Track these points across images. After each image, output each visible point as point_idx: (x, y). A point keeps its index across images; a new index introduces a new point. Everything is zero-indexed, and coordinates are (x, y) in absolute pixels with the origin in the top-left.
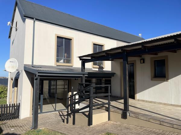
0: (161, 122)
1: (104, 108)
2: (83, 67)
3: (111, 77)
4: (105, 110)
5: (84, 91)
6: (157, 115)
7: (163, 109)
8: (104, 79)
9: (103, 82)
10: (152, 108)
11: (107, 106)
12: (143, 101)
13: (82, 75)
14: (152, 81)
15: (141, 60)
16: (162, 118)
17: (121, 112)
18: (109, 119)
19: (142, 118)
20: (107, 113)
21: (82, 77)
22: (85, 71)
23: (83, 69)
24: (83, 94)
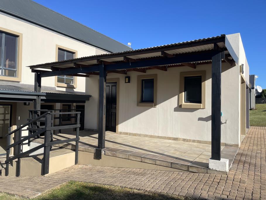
0: (142, 159)
1: (70, 147)
2: (38, 84)
3: (84, 102)
4: (71, 150)
5: (38, 123)
6: (140, 150)
7: (148, 142)
8: (75, 104)
9: (73, 109)
10: (135, 142)
11: (74, 143)
12: (126, 134)
13: (35, 97)
14: (138, 107)
15: (126, 77)
16: (144, 154)
17: (93, 150)
18: (76, 162)
19: (121, 156)
20: (74, 153)
21: (34, 100)
22: (42, 91)
23: (38, 88)
24: (36, 128)
